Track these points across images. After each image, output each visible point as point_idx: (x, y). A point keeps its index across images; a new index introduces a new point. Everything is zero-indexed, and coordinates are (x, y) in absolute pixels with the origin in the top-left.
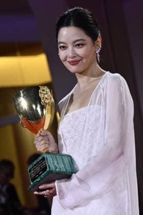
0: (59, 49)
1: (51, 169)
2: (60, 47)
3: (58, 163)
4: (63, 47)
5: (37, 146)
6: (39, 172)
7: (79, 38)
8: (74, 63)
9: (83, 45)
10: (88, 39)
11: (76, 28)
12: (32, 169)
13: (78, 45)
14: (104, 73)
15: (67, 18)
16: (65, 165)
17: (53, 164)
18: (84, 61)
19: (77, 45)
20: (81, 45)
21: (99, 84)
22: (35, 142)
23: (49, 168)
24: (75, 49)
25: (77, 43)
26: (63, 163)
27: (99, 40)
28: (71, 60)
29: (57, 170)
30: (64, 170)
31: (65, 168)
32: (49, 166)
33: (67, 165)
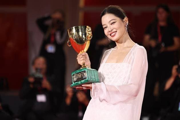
3: (92, 75)
5: (78, 61)
6: (80, 78)
9: (115, 22)
10: (118, 19)
12: (75, 75)
16: (95, 77)
17: (90, 76)
21: (131, 50)
22: (77, 58)
23: (88, 78)
26: (94, 75)
29: (92, 80)
30: (95, 80)
31: (95, 78)
32: (88, 77)
33: (96, 77)
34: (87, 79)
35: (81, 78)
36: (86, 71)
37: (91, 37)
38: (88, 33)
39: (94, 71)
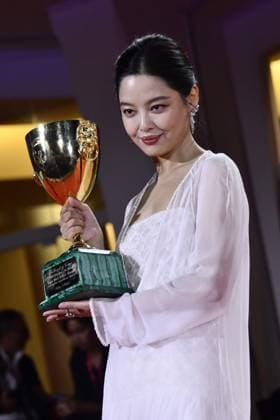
0: (123, 114)
1: (86, 282)
2: (125, 111)
3: (99, 271)
4: (130, 111)
6: (64, 282)
7: (157, 95)
8: (151, 141)
9: (164, 106)
10: (174, 96)
11: (151, 77)
12: (50, 273)
13: (157, 107)
14: (201, 153)
15: (133, 60)
16: (110, 275)
17: (92, 272)
18: (169, 135)
19: (154, 107)
20: (160, 108)
21: (190, 171)
23: (84, 279)
24: (151, 114)
25: (154, 104)
26: (108, 269)
27: (194, 92)
28: (146, 135)
29: (97, 283)
30: (109, 284)
31: (110, 279)
32: (83, 276)
33: (113, 275)
34: (81, 282)
35: (66, 281)
36: (78, 260)
37: (94, 153)
38: (83, 140)
39: (109, 258)
